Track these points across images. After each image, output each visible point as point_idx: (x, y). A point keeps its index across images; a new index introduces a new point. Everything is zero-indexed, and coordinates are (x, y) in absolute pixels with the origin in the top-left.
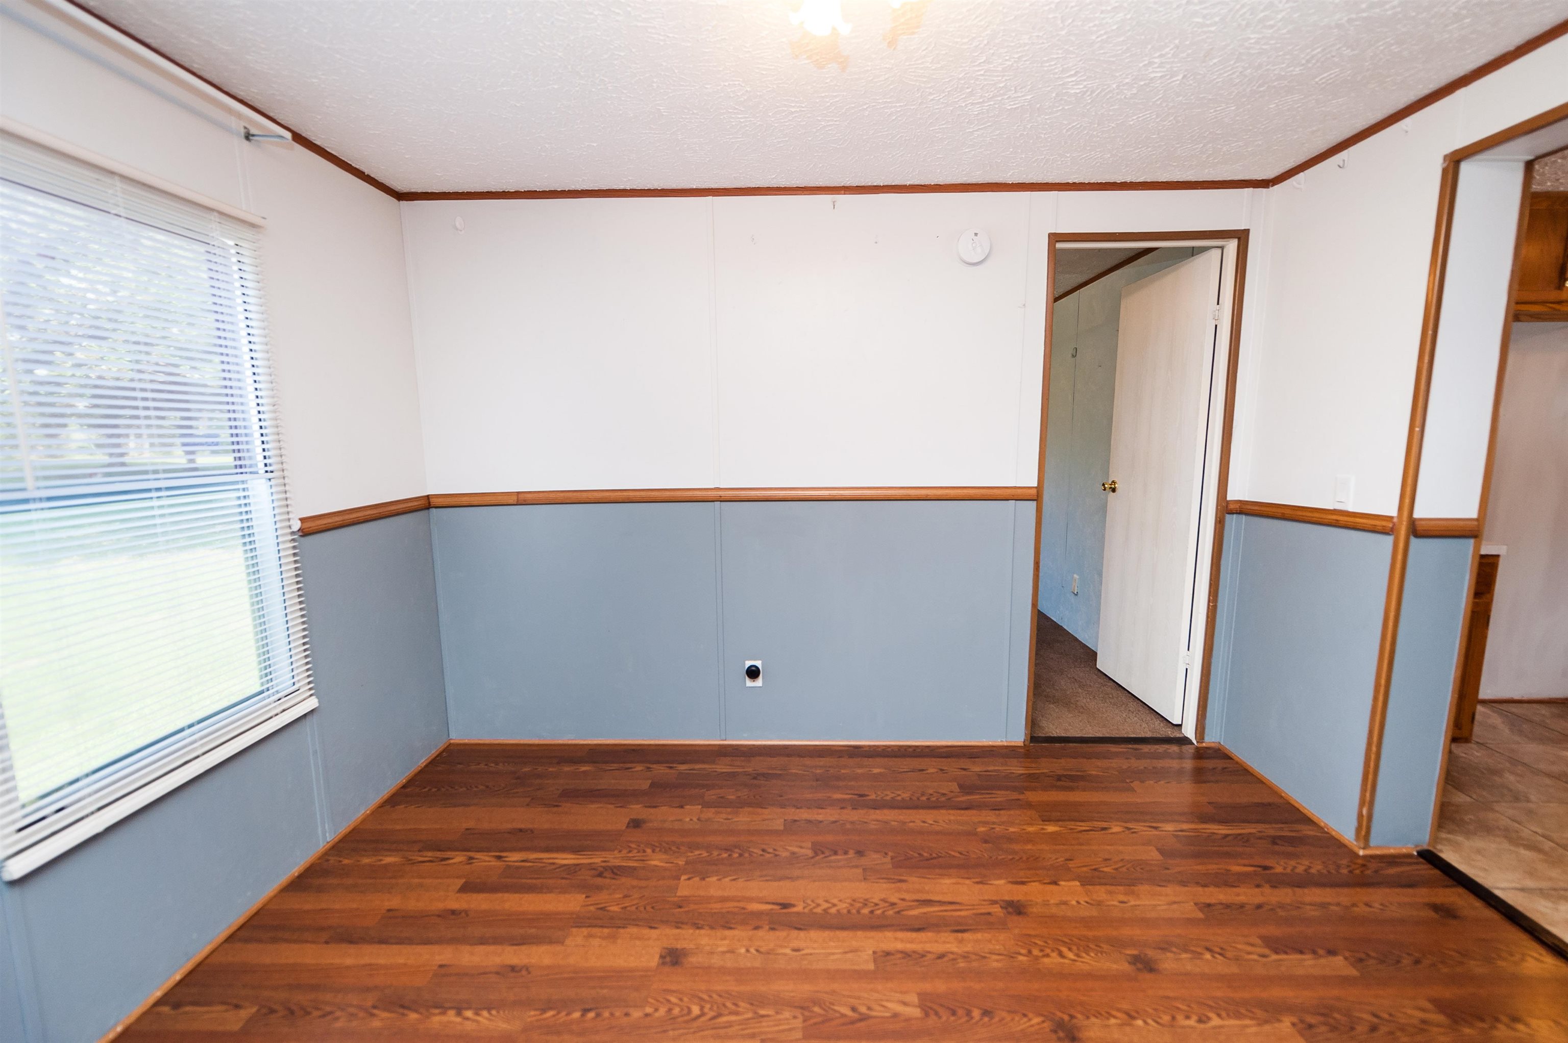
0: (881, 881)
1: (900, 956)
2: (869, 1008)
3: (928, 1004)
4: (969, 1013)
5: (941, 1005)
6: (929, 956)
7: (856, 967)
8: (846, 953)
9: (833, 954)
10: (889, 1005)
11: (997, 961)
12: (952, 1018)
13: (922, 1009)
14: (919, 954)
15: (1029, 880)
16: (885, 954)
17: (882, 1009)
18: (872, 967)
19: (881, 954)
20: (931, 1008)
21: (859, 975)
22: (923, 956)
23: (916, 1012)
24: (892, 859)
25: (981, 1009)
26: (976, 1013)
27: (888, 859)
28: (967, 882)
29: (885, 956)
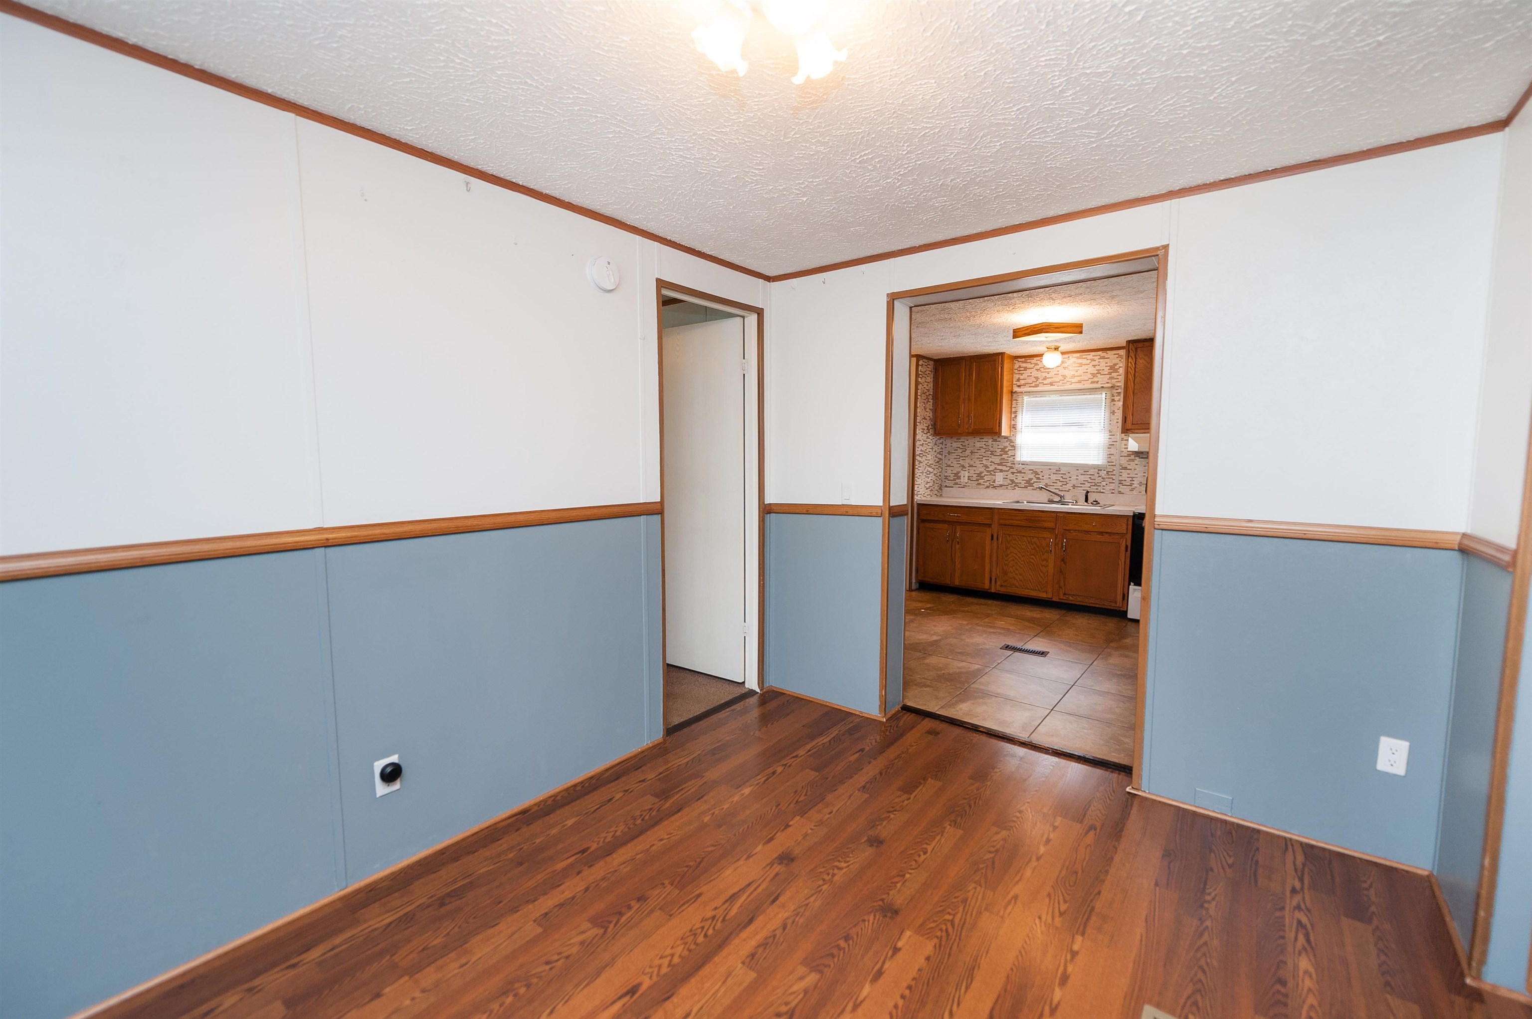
0: (684, 907)
1: (760, 950)
2: (786, 1004)
3: (814, 963)
4: (839, 948)
5: (821, 957)
6: (778, 933)
7: (745, 984)
8: (724, 982)
9: (717, 991)
10: (795, 988)
11: (815, 901)
12: (836, 959)
13: (816, 971)
14: (770, 937)
15: (773, 834)
16: (751, 958)
17: (794, 996)
18: (753, 975)
19: (748, 960)
20: (818, 965)
21: (753, 988)
22: (775, 936)
23: (813, 978)
24: (672, 885)
25: (842, 938)
26: (842, 943)
27: (669, 888)
28: (741, 862)
29: (753, 958)
